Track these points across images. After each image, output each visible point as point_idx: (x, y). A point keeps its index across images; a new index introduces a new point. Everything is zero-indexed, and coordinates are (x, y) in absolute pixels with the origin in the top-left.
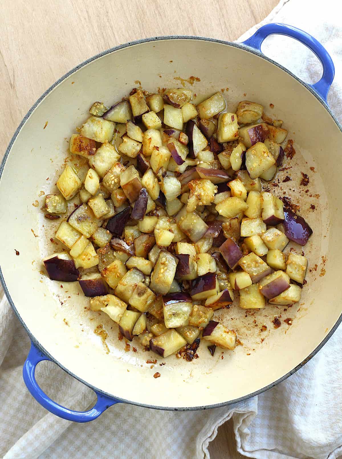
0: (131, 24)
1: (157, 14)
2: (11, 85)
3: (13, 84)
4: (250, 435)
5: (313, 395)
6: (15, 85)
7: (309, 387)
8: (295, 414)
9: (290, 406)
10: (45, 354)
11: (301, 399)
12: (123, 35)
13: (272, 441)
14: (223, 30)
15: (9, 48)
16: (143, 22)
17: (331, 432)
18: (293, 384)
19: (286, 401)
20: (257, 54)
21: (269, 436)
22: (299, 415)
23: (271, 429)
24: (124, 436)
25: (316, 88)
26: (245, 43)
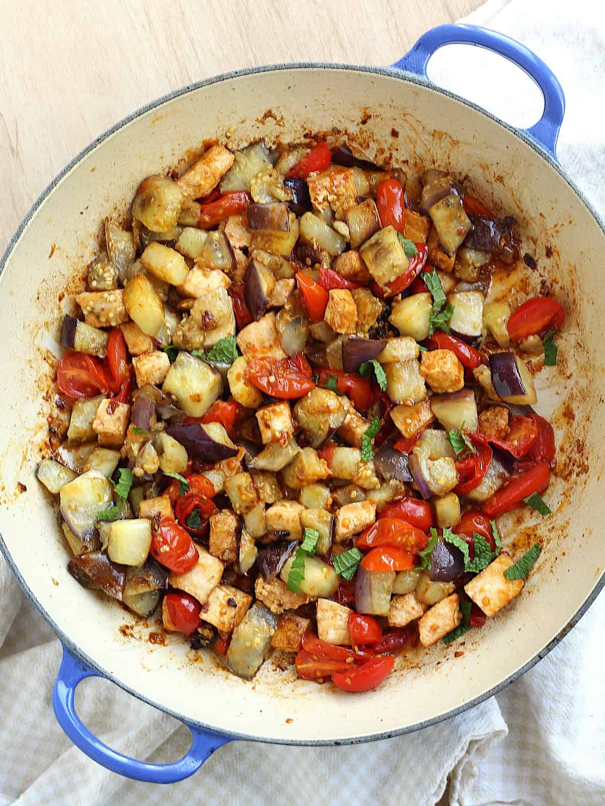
1: (274, 15)
2: (12, 150)
3: (15, 148)
5: (582, 698)
6: (19, 149)
7: (576, 683)
8: (551, 732)
9: (542, 719)
10: (90, 665)
11: (561, 706)
13: (511, 786)
16: (247, 28)
18: (546, 678)
19: (534, 710)
20: (420, 83)
21: (506, 778)
22: (560, 735)
24: (240, 782)
25: (534, 135)
26: (397, 65)
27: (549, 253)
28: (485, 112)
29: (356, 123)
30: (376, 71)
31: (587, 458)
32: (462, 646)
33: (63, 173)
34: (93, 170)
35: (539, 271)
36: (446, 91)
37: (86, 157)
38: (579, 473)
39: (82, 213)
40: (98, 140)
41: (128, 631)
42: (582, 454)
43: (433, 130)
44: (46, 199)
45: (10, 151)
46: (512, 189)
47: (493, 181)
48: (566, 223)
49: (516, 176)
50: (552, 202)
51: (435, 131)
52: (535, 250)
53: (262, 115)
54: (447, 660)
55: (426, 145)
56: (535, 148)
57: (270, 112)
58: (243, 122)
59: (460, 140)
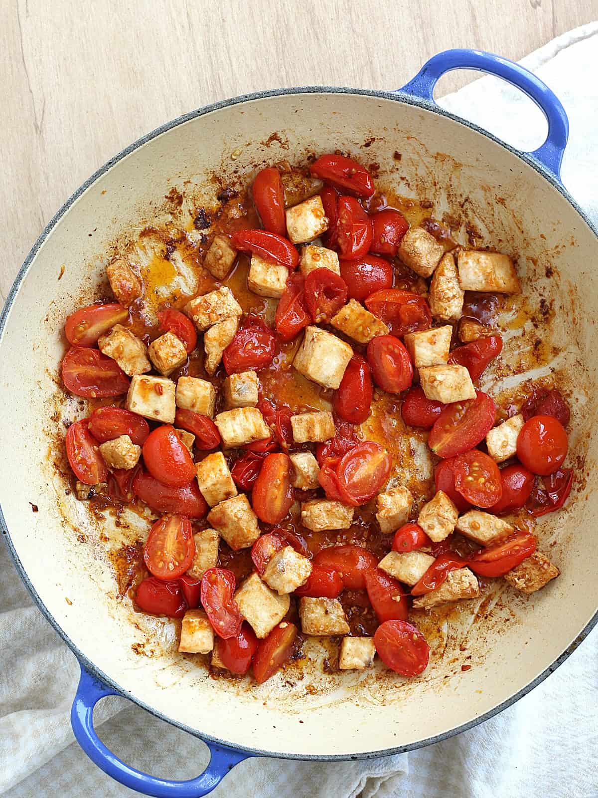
2: (37, 127)
3: (39, 126)
5: (510, 749)
6: (43, 128)
9: (467, 763)
11: (487, 753)
15: (40, 61)
20: (428, 108)
22: (482, 781)
25: (538, 158)
26: (404, 89)
27: (549, 273)
28: (491, 136)
29: (359, 146)
30: (383, 95)
31: (588, 475)
32: (469, 660)
33: (75, 196)
34: (103, 193)
35: (539, 291)
36: (453, 115)
37: (98, 180)
38: (580, 488)
39: (90, 235)
40: (110, 163)
41: (140, 649)
42: (583, 470)
43: (436, 152)
44: (59, 221)
46: (513, 211)
47: (494, 201)
48: (568, 245)
49: (518, 198)
50: (554, 224)
51: (438, 154)
52: (535, 270)
53: (268, 138)
54: (455, 673)
55: (427, 167)
56: (540, 171)
57: (275, 134)
58: (249, 144)
59: (463, 162)
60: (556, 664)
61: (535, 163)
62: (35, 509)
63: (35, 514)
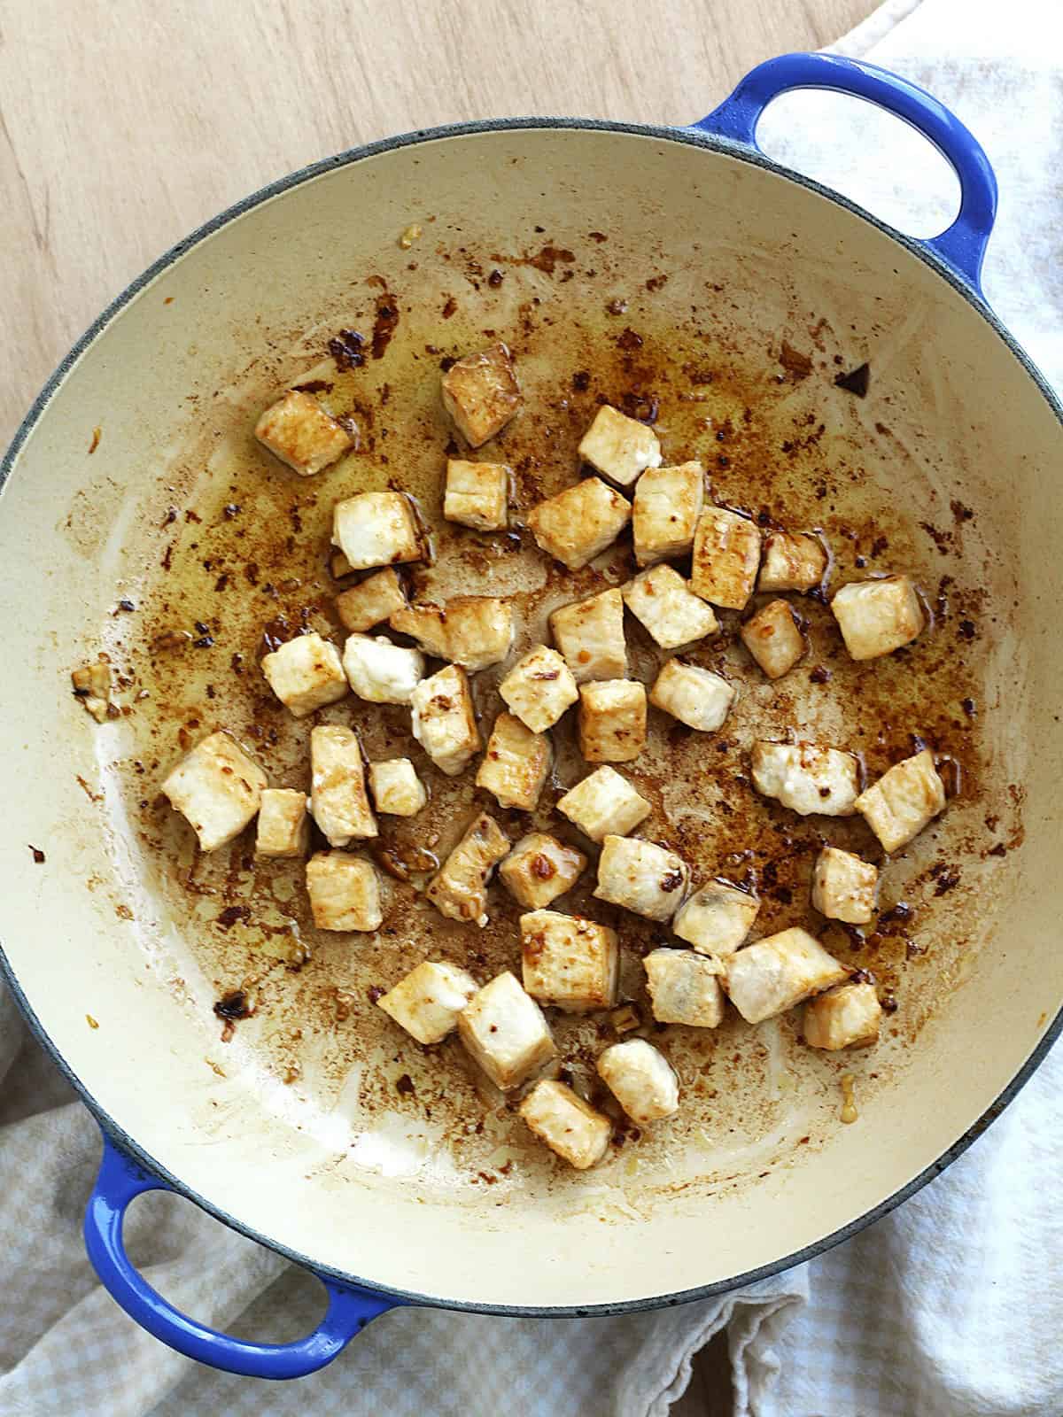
0: (421, 49)
1: (507, 21)
2: (39, 237)
3: (43, 236)
4: (778, 1373)
5: (980, 1250)
6: (50, 237)
7: (971, 1223)
9: (907, 1282)
10: (150, 1169)
11: (941, 1260)
12: (396, 84)
14: (716, 72)
15: (33, 120)
16: (458, 42)
17: (1038, 1371)
18: (919, 1210)
19: (894, 1267)
20: (744, 157)
21: (838, 1377)
22: (935, 1312)
23: (845, 1353)
24: (379, 1366)
25: (942, 250)
26: (703, 124)
30: (666, 134)
34: (168, 301)
36: (789, 171)
37: (156, 278)
40: (178, 249)
44: (85, 351)
45: (33, 239)
56: (944, 274)
58: (433, 218)
60: (949, 1156)
61: (936, 258)
62: (39, 857)
63: (39, 866)
